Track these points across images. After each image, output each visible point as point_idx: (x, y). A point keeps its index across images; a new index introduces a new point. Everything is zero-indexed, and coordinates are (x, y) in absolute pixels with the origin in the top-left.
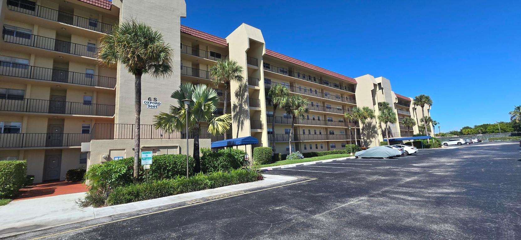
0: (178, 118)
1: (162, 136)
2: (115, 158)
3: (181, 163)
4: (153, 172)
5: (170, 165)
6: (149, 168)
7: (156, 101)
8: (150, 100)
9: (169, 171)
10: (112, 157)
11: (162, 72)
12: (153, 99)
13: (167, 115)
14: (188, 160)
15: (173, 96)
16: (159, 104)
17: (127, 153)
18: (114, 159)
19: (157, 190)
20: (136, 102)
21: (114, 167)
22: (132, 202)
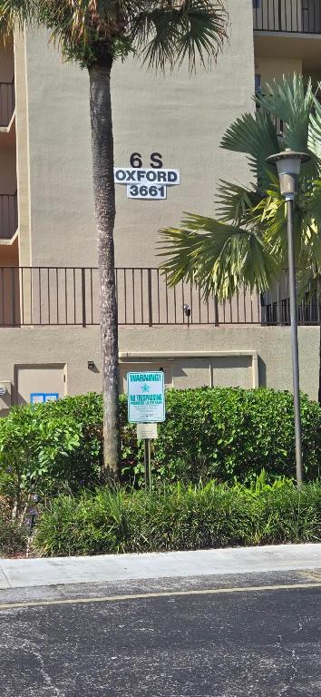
0: (253, 236)
1: (188, 313)
2: (32, 395)
3: (271, 425)
4: (166, 452)
5: (228, 428)
6: (155, 436)
7: (160, 166)
8: (136, 163)
9: (224, 453)
10: (24, 392)
11: (185, 41)
12: (146, 160)
13: (210, 224)
14: (300, 411)
15: (229, 144)
16: (172, 177)
17: (71, 379)
18: (32, 399)
19: (189, 521)
20: (98, 177)
21: (41, 426)
22: (109, 552)
